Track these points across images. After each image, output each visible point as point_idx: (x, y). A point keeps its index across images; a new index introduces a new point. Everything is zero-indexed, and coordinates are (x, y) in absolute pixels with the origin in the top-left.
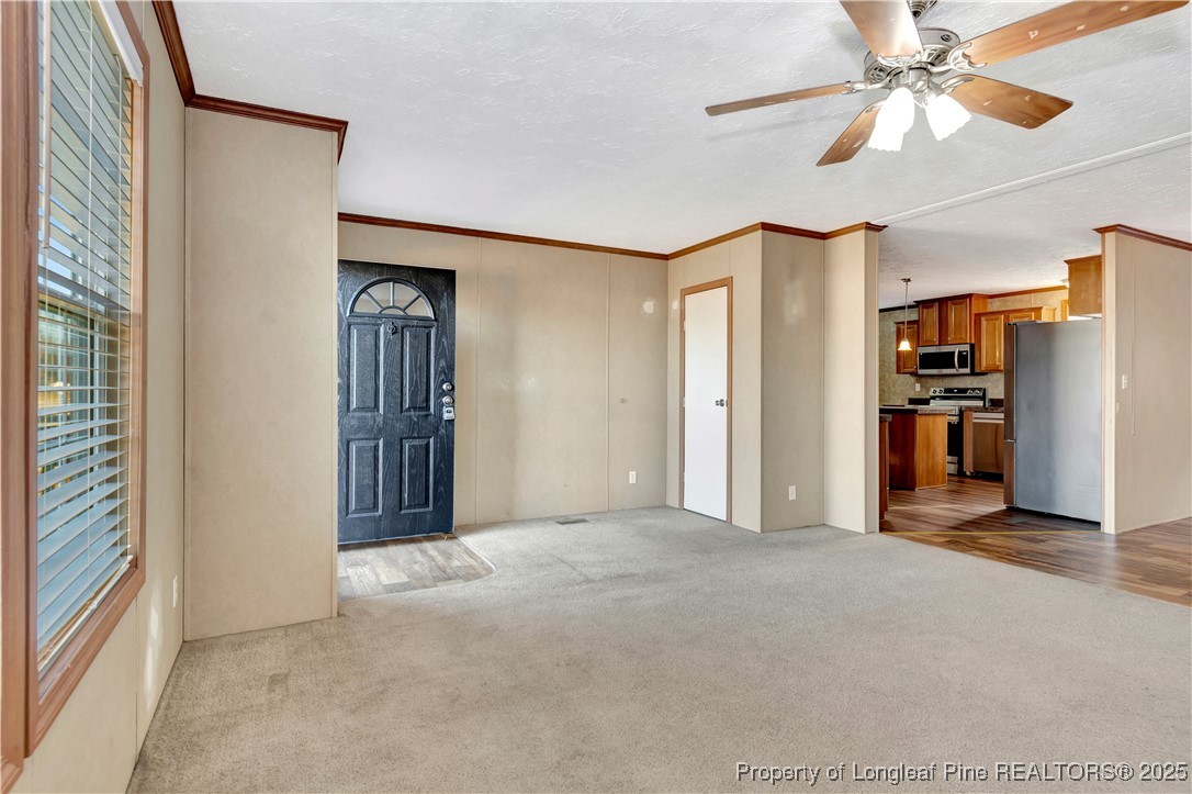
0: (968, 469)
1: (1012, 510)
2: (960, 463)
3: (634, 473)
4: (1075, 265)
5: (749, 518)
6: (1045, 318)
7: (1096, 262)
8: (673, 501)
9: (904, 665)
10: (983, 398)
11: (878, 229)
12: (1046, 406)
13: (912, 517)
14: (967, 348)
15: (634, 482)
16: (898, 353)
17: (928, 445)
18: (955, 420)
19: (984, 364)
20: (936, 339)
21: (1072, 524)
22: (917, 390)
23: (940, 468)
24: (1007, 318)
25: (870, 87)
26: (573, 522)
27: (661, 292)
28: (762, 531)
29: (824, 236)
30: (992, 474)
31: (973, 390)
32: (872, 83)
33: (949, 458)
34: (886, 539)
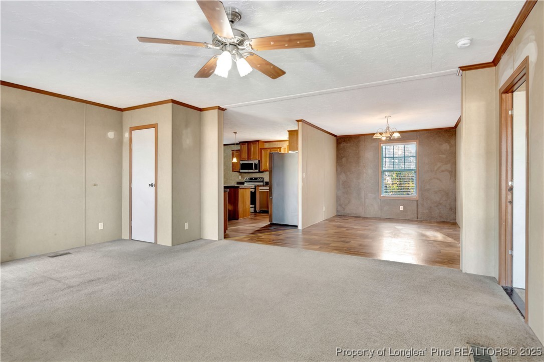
0: (258, 210)
1: (272, 224)
2: (255, 207)
3: (102, 224)
4: (291, 132)
5: (166, 240)
6: (282, 151)
7: (296, 132)
8: (125, 236)
9: (230, 294)
10: (263, 181)
11: (224, 110)
12: (282, 184)
13: (237, 231)
14: (257, 162)
15: (102, 228)
16: (233, 163)
17: (244, 202)
18: (253, 190)
19: (263, 168)
20: (247, 158)
21: (290, 227)
22: (240, 178)
23: (248, 210)
24: (270, 151)
25: (215, 48)
26: (60, 255)
27: (119, 127)
28: (172, 245)
29: (201, 110)
30: (265, 211)
31: (260, 178)
32: (215, 46)
33: (252, 206)
34: (226, 241)
